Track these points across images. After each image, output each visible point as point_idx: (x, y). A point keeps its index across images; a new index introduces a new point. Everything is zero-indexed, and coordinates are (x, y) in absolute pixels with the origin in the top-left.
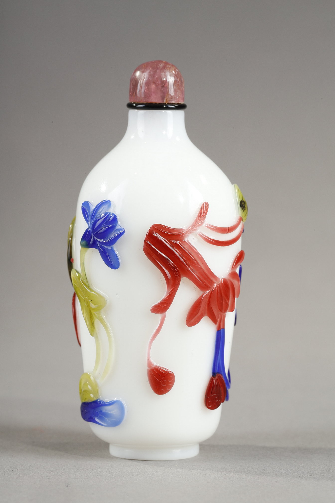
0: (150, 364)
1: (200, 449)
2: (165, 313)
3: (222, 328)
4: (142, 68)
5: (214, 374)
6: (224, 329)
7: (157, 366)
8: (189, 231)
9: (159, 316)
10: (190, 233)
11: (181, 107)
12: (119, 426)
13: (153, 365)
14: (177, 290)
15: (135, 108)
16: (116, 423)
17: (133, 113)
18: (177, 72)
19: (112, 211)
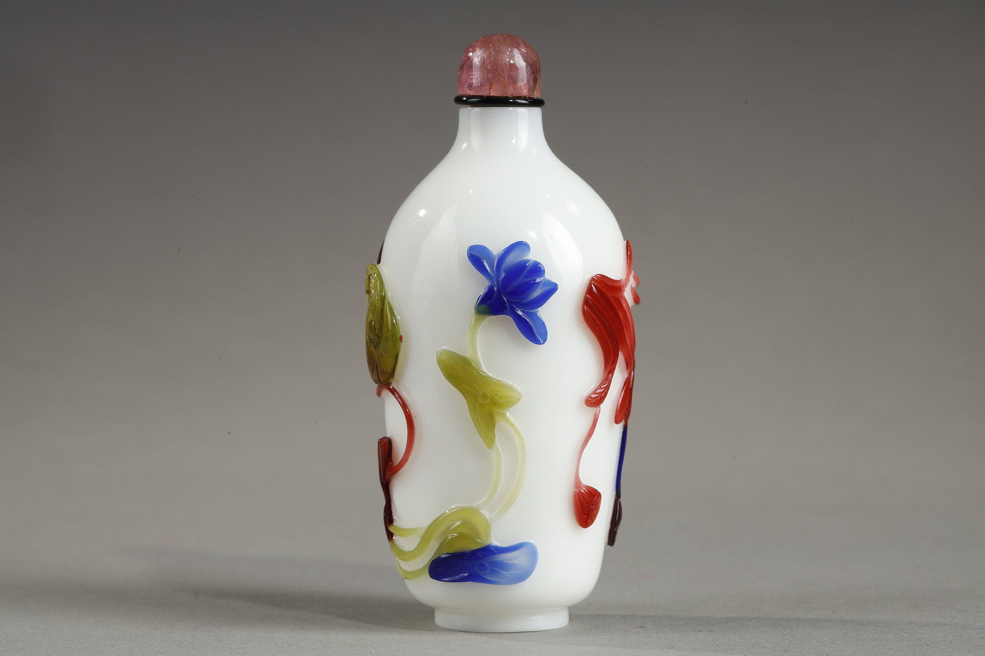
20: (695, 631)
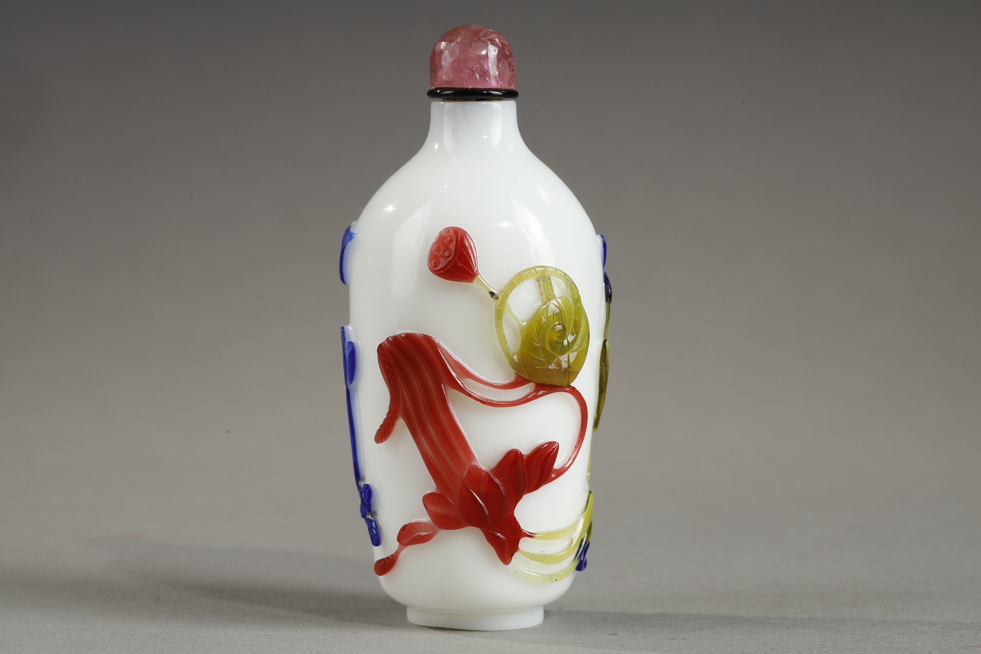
20: (669, 639)
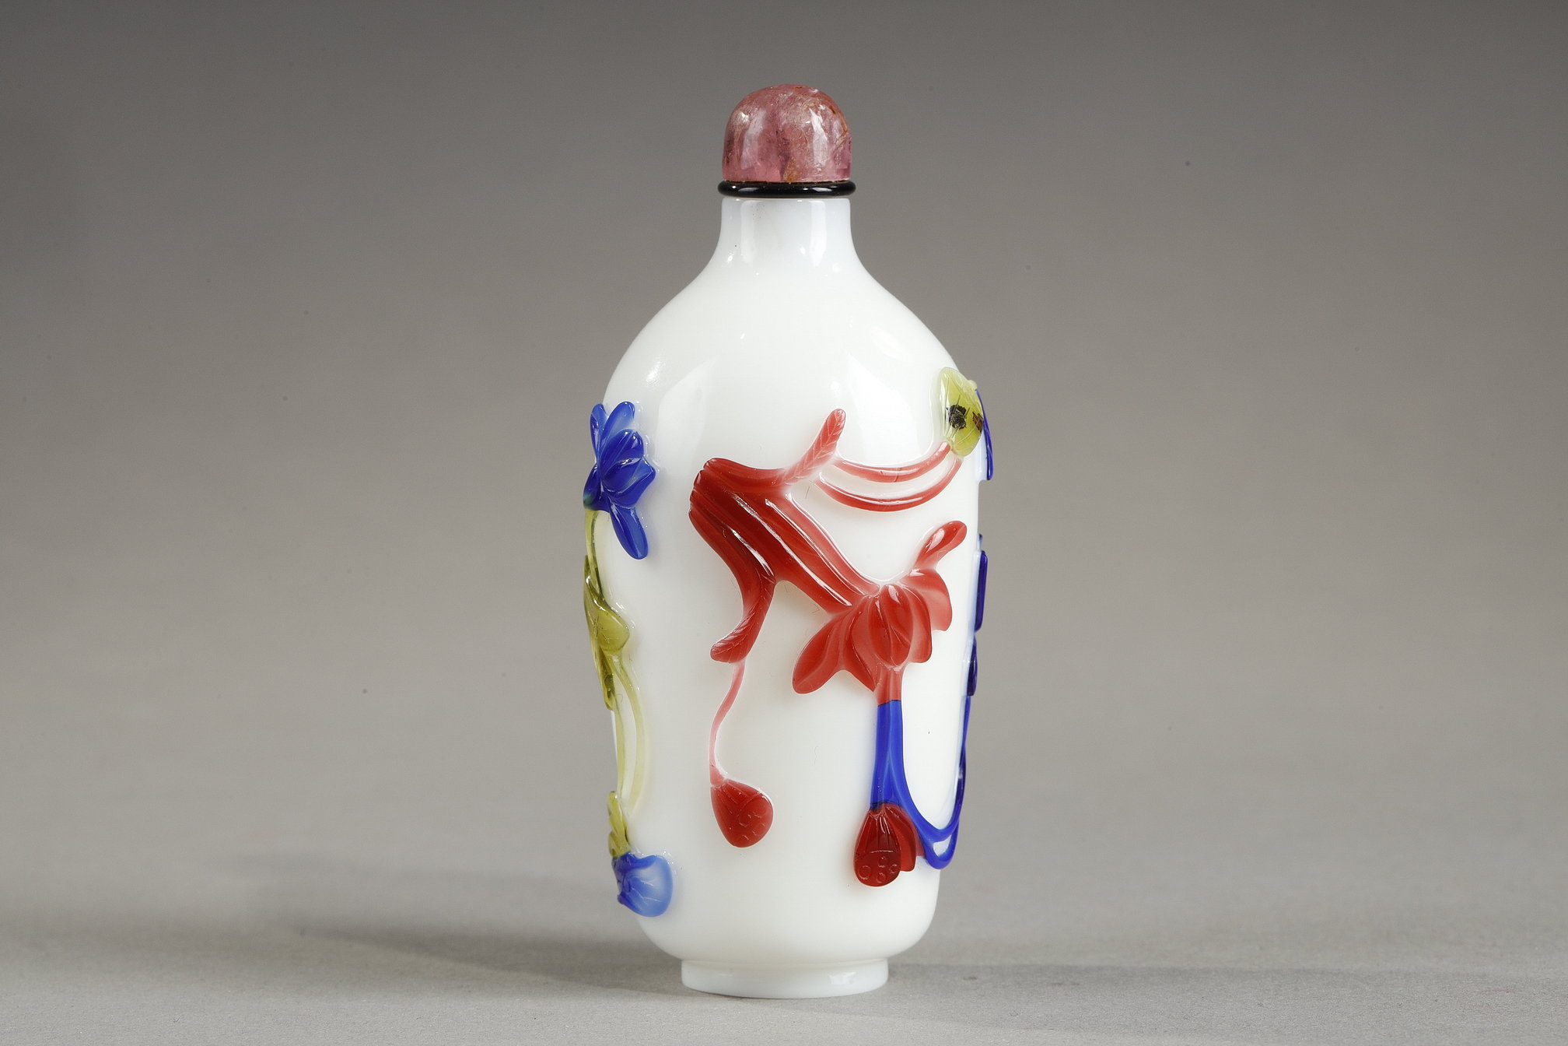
0: (715, 777)
1: (892, 973)
2: (742, 661)
3: (891, 698)
4: (750, 101)
5: (875, 805)
6: (898, 702)
7: (731, 782)
8: (792, 475)
9: (730, 668)
10: (795, 480)
11: (842, 189)
12: (666, 912)
13: (721, 777)
14: (766, 610)
15: (736, 193)
16: (660, 908)
17: (729, 203)
18: (821, 111)
19: (634, 426)
